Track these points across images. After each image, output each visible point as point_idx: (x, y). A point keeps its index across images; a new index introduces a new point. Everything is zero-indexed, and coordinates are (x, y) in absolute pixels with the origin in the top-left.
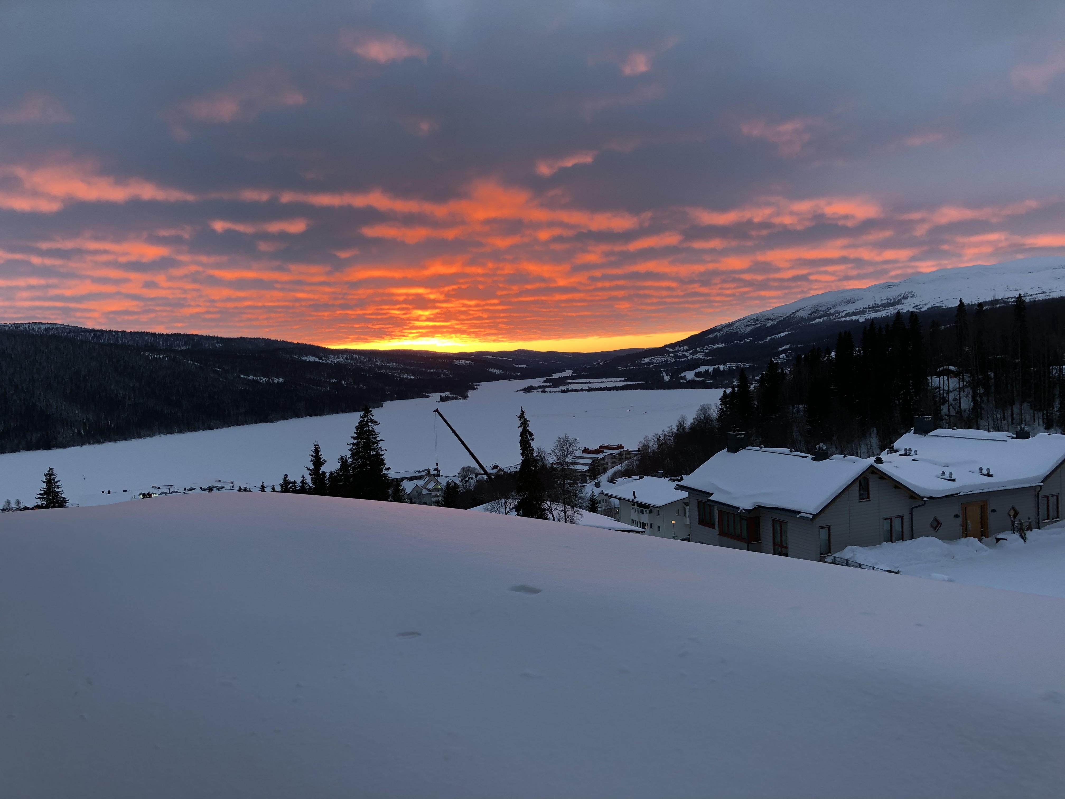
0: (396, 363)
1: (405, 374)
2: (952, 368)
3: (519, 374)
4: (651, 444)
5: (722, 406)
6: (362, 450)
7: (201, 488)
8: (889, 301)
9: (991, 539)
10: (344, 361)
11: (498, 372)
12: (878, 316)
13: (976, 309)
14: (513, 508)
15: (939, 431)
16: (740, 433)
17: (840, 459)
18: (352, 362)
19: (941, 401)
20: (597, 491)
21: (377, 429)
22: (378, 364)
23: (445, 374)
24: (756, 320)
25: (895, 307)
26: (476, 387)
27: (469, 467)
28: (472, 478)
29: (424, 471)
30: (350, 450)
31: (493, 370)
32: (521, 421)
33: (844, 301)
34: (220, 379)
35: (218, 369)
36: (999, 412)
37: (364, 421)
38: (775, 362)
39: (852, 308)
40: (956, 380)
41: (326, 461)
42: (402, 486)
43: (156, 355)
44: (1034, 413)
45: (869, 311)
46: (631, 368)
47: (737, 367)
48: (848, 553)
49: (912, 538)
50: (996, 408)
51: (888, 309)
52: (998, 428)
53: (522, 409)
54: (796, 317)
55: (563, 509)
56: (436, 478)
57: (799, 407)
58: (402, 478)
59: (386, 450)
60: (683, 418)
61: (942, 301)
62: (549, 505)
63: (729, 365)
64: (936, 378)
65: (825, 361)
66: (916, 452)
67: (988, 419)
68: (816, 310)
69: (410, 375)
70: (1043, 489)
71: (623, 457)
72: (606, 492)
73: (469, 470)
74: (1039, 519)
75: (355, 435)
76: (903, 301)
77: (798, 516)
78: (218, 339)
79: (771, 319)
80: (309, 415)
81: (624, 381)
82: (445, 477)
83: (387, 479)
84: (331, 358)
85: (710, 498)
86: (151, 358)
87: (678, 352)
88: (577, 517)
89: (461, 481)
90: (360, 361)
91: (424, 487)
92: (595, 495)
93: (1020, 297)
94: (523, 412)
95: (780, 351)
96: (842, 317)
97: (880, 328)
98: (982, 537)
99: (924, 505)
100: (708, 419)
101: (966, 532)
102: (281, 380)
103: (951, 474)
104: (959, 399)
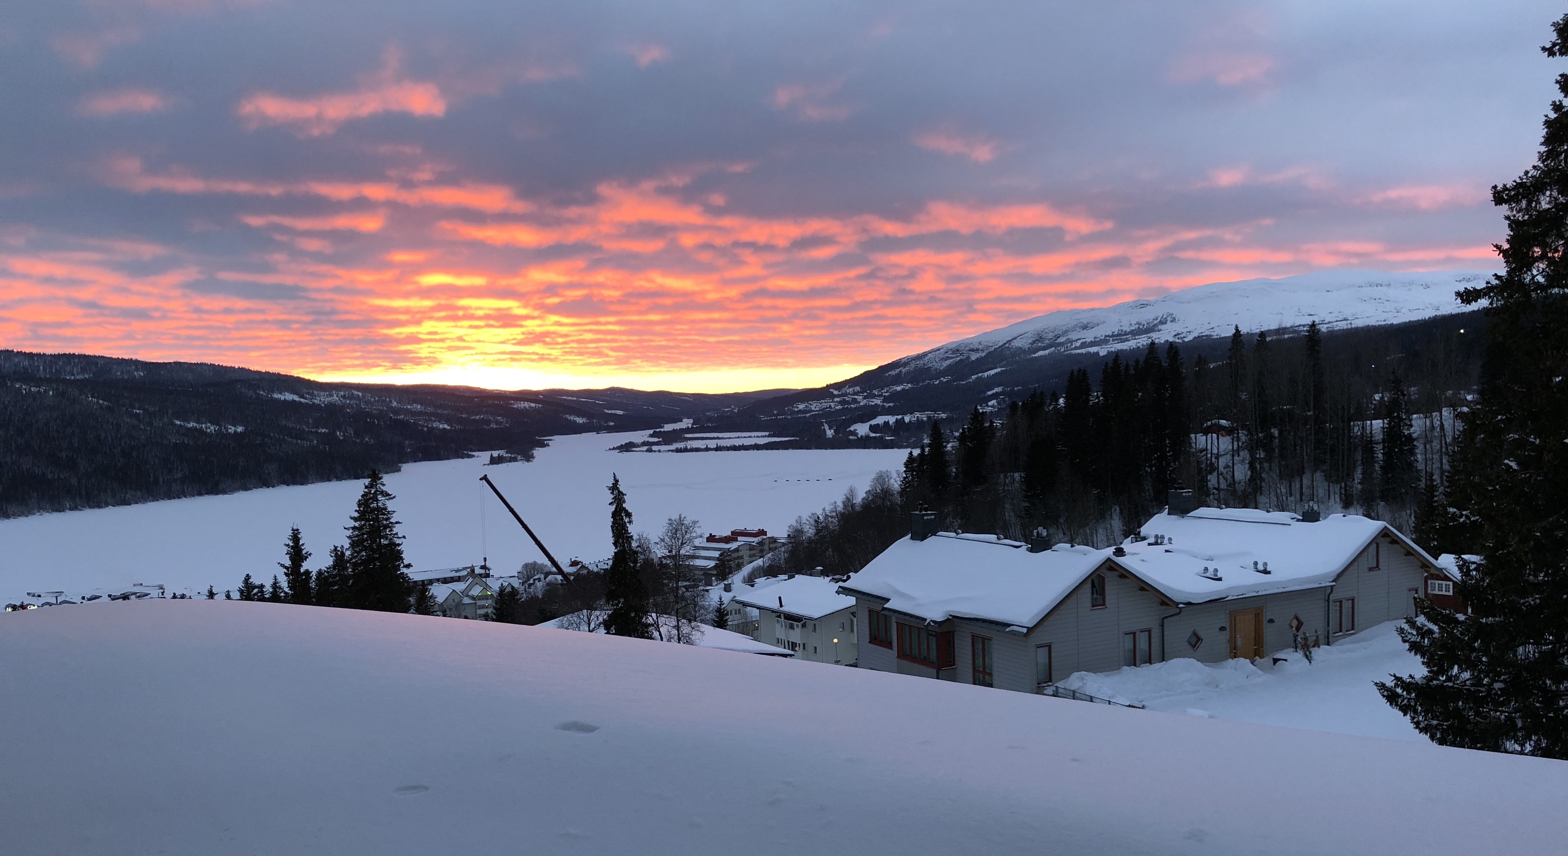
0: (422, 405)
1: (435, 421)
2: (1223, 422)
3: (612, 424)
4: (806, 528)
5: (906, 474)
6: (367, 537)
7: (110, 596)
8: (1141, 327)
9: (1268, 660)
10: (340, 401)
11: (580, 420)
12: (1125, 348)
13: (1257, 340)
14: (600, 623)
15: (1202, 511)
16: (929, 512)
17: (1066, 550)
18: (352, 402)
19: (1208, 469)
20: (727, 597)
21: (390, 505)
22: (394, 406)
23: (497, 423)
24: (956, 351)
25: (1149, 335)
26: (545, 442)
27: (535, 563)
28: (539, 580)
29: (464, 568)
30: (349, 537)
31: (572, 418)
32: (613, 494)
33: (1079, 325)
34: (141, 427)
35: (138, 411)
36: (1285, 484)
37: (370, 492)
38: (981, 411)
39: (1089, 336)
40: (1228, 439)
41: (310, 554)
42: (431, 592)
43: (34, 386)
44: (1329, 487)
45: (1113, 340)
46: (779, 417)
47: (929, 418)
48: (1075, 681)
49: (1163, 660)
50: (1281, 479)
51: (1139, 338)
52: (1283, 507)
53: (615, 477)
54: (1012, 348)
55: (674, 623)
56: (484, 579)
57: (1013, 476)
58: (431, 580)
59: (404, 537)
60: (852, 491)
61: (1213, 328)
62: (655, 619)
63: (917, 414)
64: (1202, 436)
65: (1051, 411)
66: (1170, 539)
67: (1269, 494)
68: (1040, 337)
69: (444, 424)
70: (1334, 591)
71: (766, 547)
72: (740, 598)
73: (534, 569)
74: (1328, 632)
75: (356, 515)
76: (1160, 327)
77: (1007, 630)
78: (136, 363)
79: (977, 350)
80: (284, 484)
81: (769, 436)
82: (498, 579)
83: (408, 582)
84: (318, 396)
85: (885, 606)
86: (24, 392)
87: (846, 394)
88: (696, 636)
89: (523, 584)
90: (365, 401)
91: (465, 593)
92: (724, 604)
93: (1313, 325)
94: (617, 481)
95: (989, 396)
96: (1076, 348)
97: (1127, 365)
98: (1255, 657)
99: (1179, 613)
100: (886, 493)
101: (1235, 651)
102: (240, 429)
103: (1216, 570)
104: (1231, 466)
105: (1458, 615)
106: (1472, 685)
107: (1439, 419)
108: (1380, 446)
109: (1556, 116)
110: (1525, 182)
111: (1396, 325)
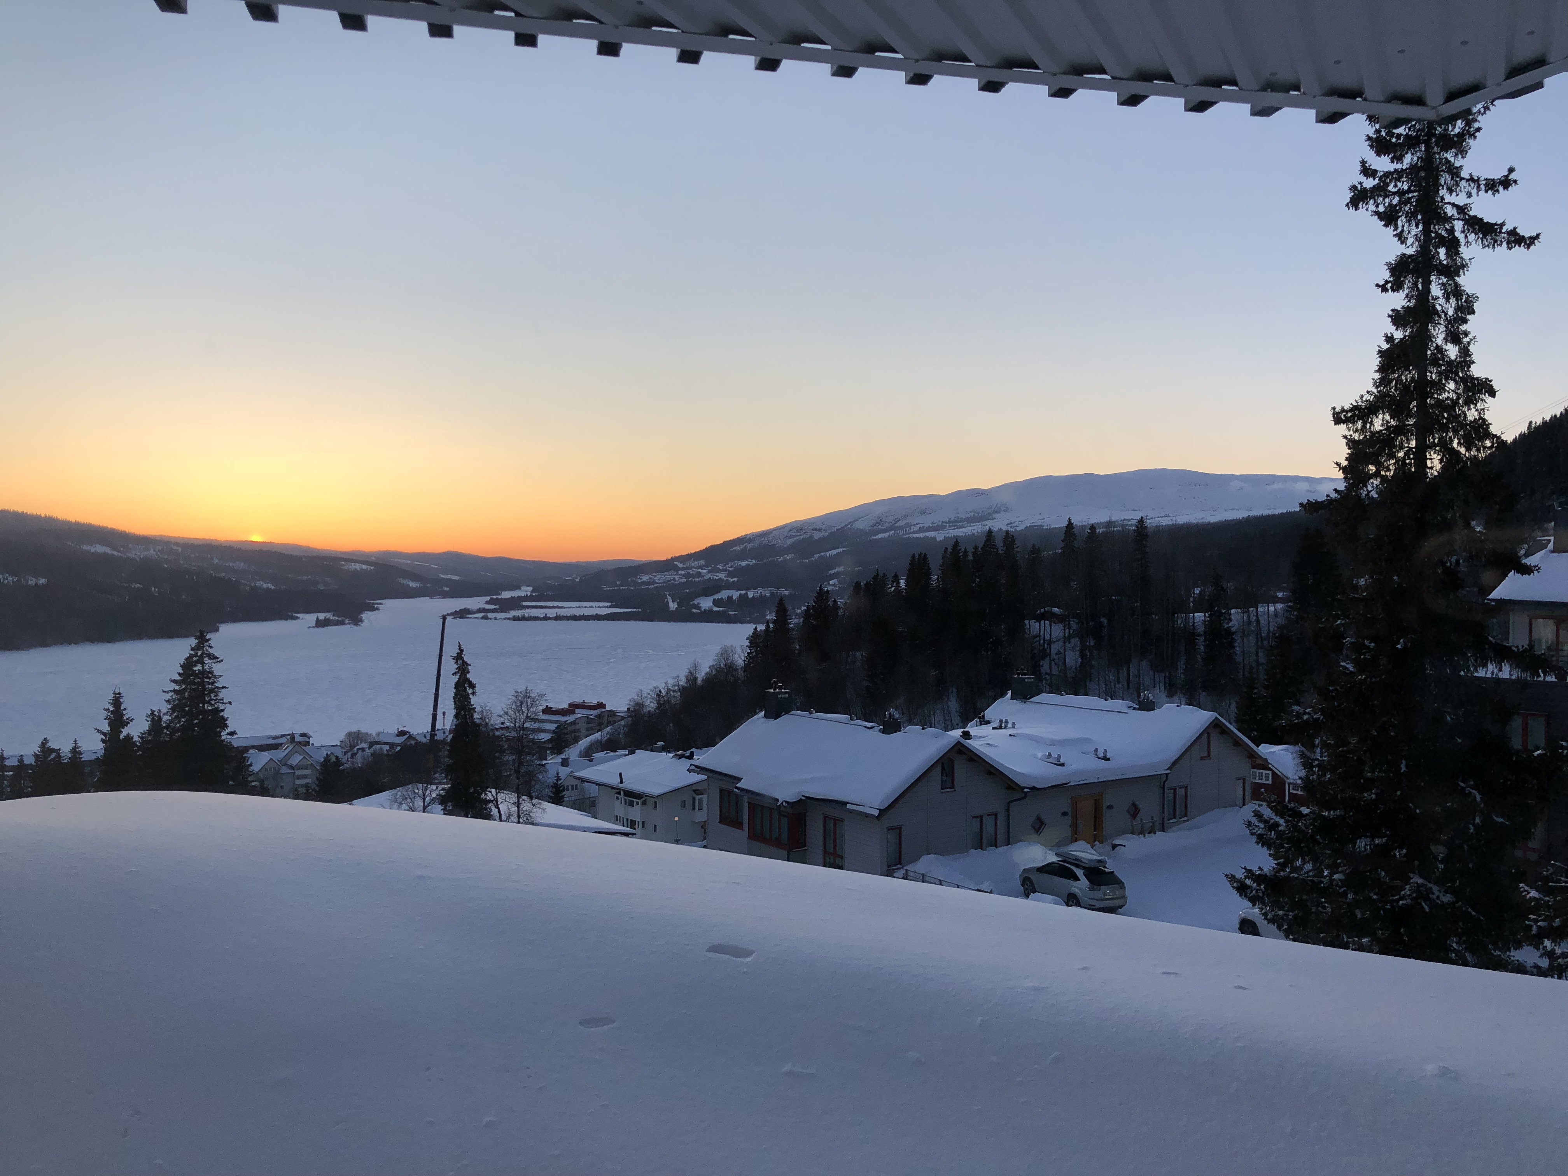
0: (245, 562)
1: (259, 580)
2: (1056, 610)
3: (447, 589)
4: (647, 703)
5: (750, 650)
6: (188, 702)
8: (977, 515)
9: (1107, 846)
11: (413, 584)
12: (961, 534)
13: (1086, 532)
14: (435, 798)
15: (1044, 697)
16: (783, 691)
17: (917, 732)
18: (170, 558)
19: (1041, 655)
20: (564, 772)
21: (217, 669)
22: (215, 563)
23: (325, 584)
24: (800, 529)
25: (984, 523)
26: (376, 606)
27: (359, 732)
28: (363, 749)
29: (283, 736)
30: (168, 701)
31: (405, 582)
32: (457, 664)
33: (917, 510)
36: (1113, 672)
37: (196, 655)
38: (825, 589)
39: (927, 521)
40: (1060, 626)
41: (132, 719)
42: (248, 761)
44: (1153, 674)
45: (950, 526)
46: (621, 588)
47: (772, 594)
48: (925, 864)
49: (1008, 844)
50: (1109, 666)
51: (976, 526)
52: (1115, 695)
54: (854, 529)
55: (514, 800)
56: (303, 747)
57: (855, 655)
58: (250, 747)
60: (695, 665)
62: (494, 795)
63: (760, 590)
64: (1035, 622)
65: (892, 592)
66: (1014, 724)
67: (1099, 681)
68: (881, 520)
69: (268, 583)
70: (1169, 778)
71: (605, 721)
72: (577, 774)
73: (358, 737)
74: (1163, 819)
75: (178, 678)
76: (994, 516)
79: (820, 530)
81: (611, 607)
82: (320, 748)
83: (229, 750)
84: (133, 549)
85: (737, 785)
87: (690, 568)
88: (536, 814)
89: (346, 753)
90: (184, 556)
91: (284, 762)
92: (561, 779)
93: (1141, 521)
94: (462, 651)
95: (831, 575)
96: (914, 532)
97: (966, 551)
98: (1095, 842)
99: (1025, 798)
100: (730, 668)
101: (1076, 836)
102: (42, 581)
103: (1059, 756)
104: (1063, 652)
105: (1302, 809)
106: (1314, 876)
107: (1255, 614)
108: (1202, 639)
109: (1388, 346)
110: (1361, 405)
111: (1213, 524)
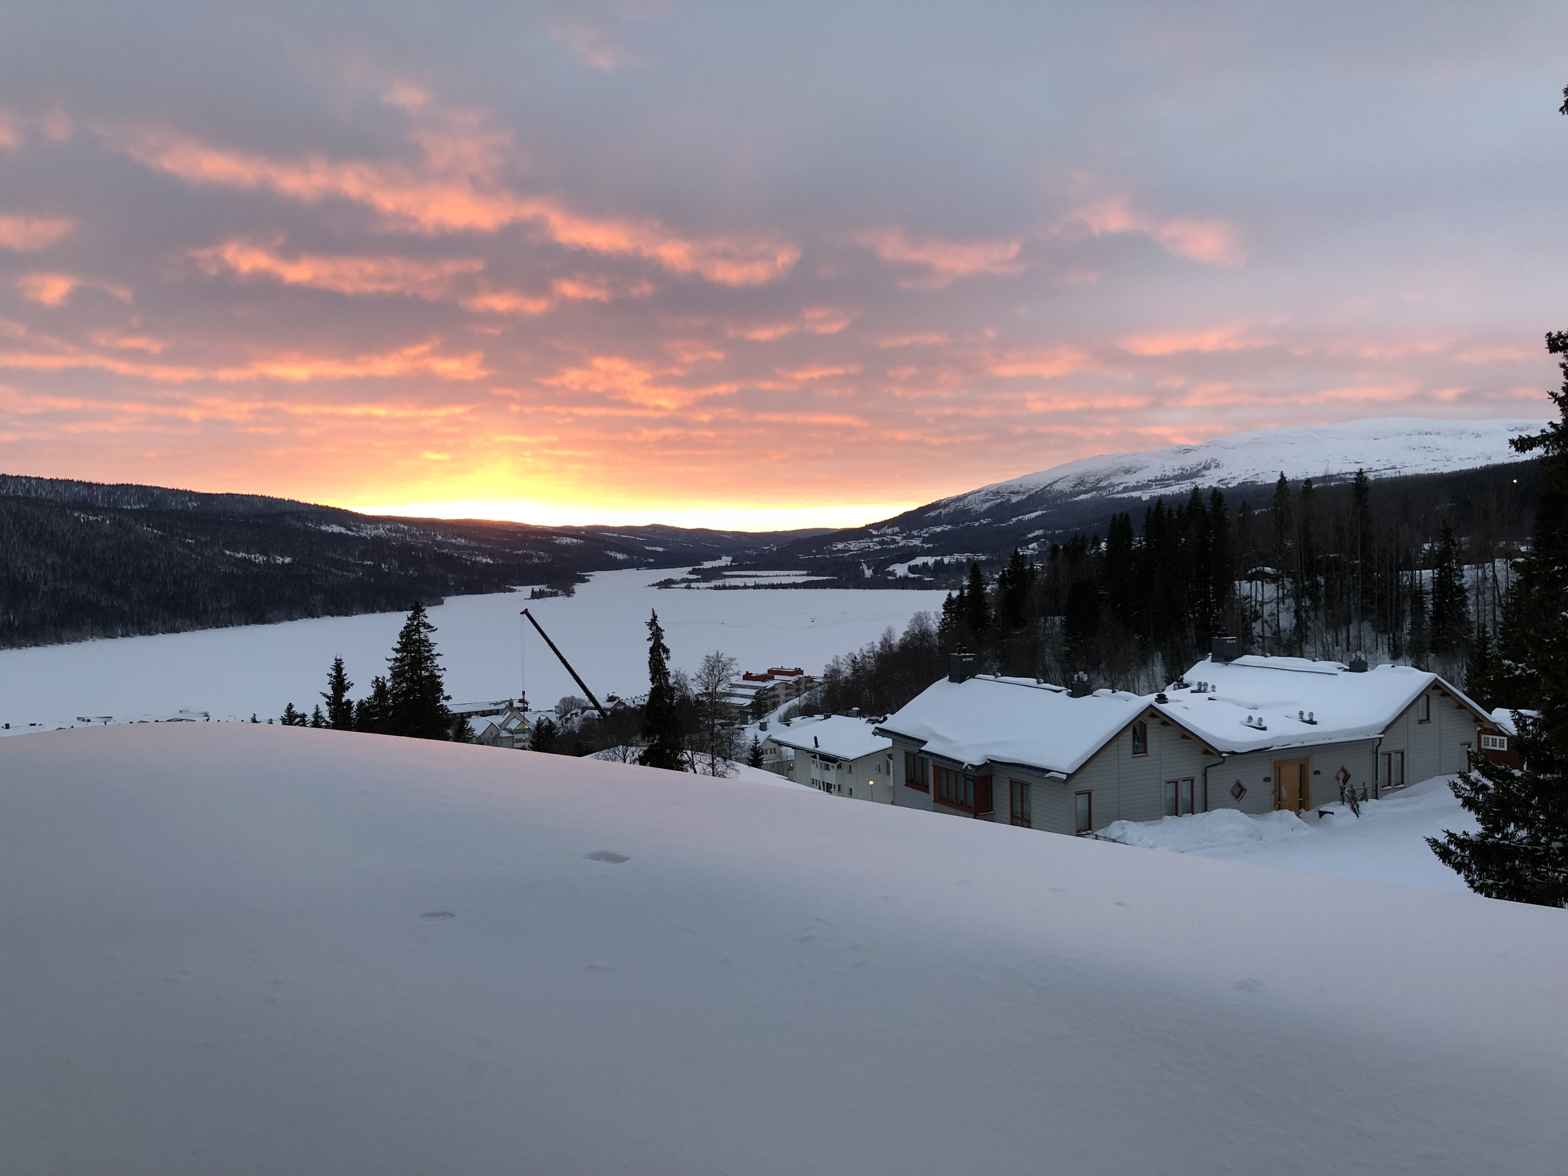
0: (465, 539)
1: (478, 556)
2: (1268, 569)
3: (652, 560)
4: (843, 668)
5: (945, 616)
6: (408, 669)
7: (157, 721)
8: (1185, 472)
9: (1313, 813)
10: (386, 534)
11: (620, 556)
12: (1168, 493)
13: (1303, 487)
14: (636, 757)
15: (1247, 659)
16: (967, 654)
17: (1107, 696)
18: (397, 536)
19: (1253, 616)
20: (762, 736)
21: (432, 637)
22: (438, 540)
23: (539, 557)
24: (997, 493)
25: (1192, 480)
26: (586, 578)
27: (573, 698)
28: (576, 714)
29: (503, 702)
30: (391, 668)
31: (613, 554)
32: (652, 630)
33: (1121, 470)
34: (193, 556)
35: (190, 541)
36: (1331, 633)
37: (412, 624)
38: (1021, 553)
39: (1131, 480)
40: (1273, 586)
41: (352, 684)
42: (470, 724)
43: (92, 515)
44: (1377, 637)
45: (1156, 485)
46: (817, 556)
47: (968, 559)
48: (1115, 829)
49: (1206, 811)
50: (1327, 628)
51: (1183, 484)
52: (1328, 656)
53: (653, 613)
54: (1054, 491)
55: (710, 761)
56: (522, 713)
57: (1054, 620)
58: (469, 713)
60: (890, 632)
61: (1257, 475)
62: (690, 756)
63: (957, 556)
64: (1246, 583)
65: (1093, 555)
66: (1213, 687)
67: (1315, 643)
68: (1082, 481)
69: (487, 558)
70: (1383, 743)
71: (802, 686)
72: (776, 737)
73: (572, 703)
74: (1377, 786)
75: (398, 646)
76: (1204, 473)
77: (1046, 775)
78: (191, 494)
79: (1018, 493)
80: (329, 615)
81: (807, 575)
82: (536, 713)
83: (447, 713)
84: (365, 529)
85: (922, 749)
86: (83, 520)
87: (885, 535)
88: (731, 773)
89: (560, 718)
91: (503, 727)
92: (759, 743)
93: (1360, 473)
94: (655, 617)
95: (1029, 539)
96: (1118, 492)
97: (1170, 510)
98: (1300, 809)
99: (1223, 762)
100: (925, 634)
101: (1279, 803)
102: (288, 560)
103: (1261, 719)
104: (1276, 614)
105: (1514, 771)
106: (1529, 844)
107: (1492, 569)
108: (1431, 597)
111: (1446, 474)
